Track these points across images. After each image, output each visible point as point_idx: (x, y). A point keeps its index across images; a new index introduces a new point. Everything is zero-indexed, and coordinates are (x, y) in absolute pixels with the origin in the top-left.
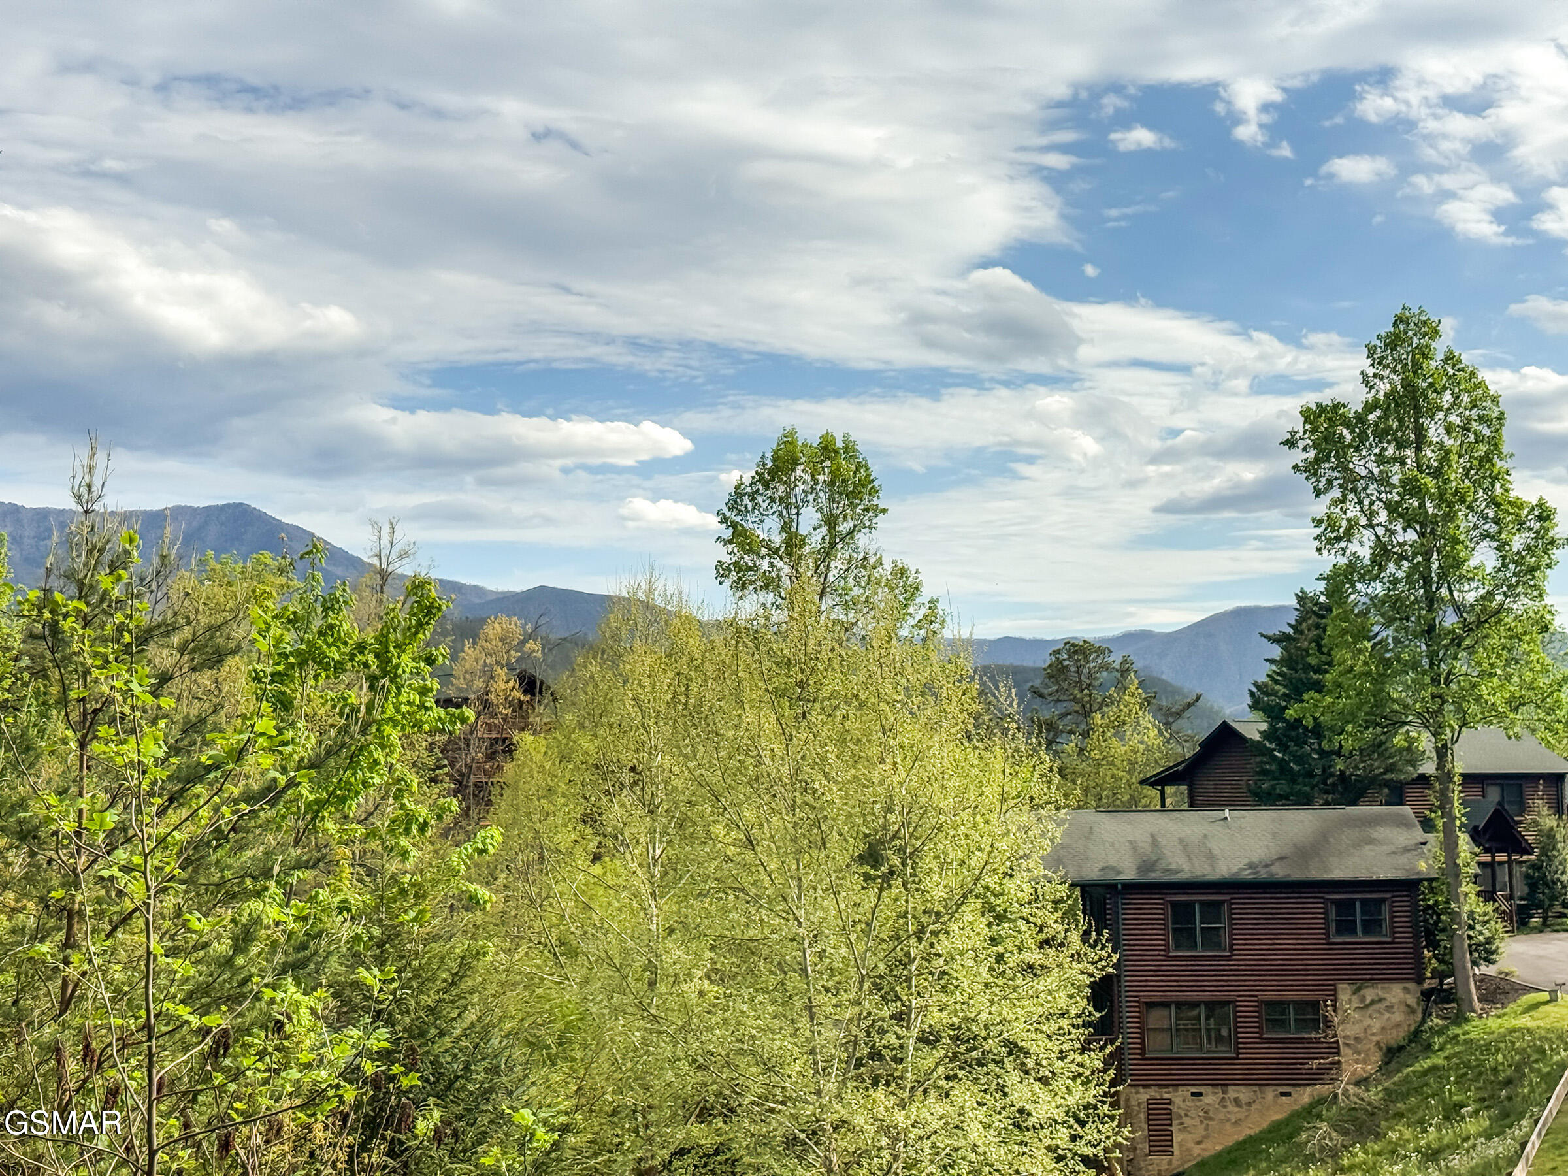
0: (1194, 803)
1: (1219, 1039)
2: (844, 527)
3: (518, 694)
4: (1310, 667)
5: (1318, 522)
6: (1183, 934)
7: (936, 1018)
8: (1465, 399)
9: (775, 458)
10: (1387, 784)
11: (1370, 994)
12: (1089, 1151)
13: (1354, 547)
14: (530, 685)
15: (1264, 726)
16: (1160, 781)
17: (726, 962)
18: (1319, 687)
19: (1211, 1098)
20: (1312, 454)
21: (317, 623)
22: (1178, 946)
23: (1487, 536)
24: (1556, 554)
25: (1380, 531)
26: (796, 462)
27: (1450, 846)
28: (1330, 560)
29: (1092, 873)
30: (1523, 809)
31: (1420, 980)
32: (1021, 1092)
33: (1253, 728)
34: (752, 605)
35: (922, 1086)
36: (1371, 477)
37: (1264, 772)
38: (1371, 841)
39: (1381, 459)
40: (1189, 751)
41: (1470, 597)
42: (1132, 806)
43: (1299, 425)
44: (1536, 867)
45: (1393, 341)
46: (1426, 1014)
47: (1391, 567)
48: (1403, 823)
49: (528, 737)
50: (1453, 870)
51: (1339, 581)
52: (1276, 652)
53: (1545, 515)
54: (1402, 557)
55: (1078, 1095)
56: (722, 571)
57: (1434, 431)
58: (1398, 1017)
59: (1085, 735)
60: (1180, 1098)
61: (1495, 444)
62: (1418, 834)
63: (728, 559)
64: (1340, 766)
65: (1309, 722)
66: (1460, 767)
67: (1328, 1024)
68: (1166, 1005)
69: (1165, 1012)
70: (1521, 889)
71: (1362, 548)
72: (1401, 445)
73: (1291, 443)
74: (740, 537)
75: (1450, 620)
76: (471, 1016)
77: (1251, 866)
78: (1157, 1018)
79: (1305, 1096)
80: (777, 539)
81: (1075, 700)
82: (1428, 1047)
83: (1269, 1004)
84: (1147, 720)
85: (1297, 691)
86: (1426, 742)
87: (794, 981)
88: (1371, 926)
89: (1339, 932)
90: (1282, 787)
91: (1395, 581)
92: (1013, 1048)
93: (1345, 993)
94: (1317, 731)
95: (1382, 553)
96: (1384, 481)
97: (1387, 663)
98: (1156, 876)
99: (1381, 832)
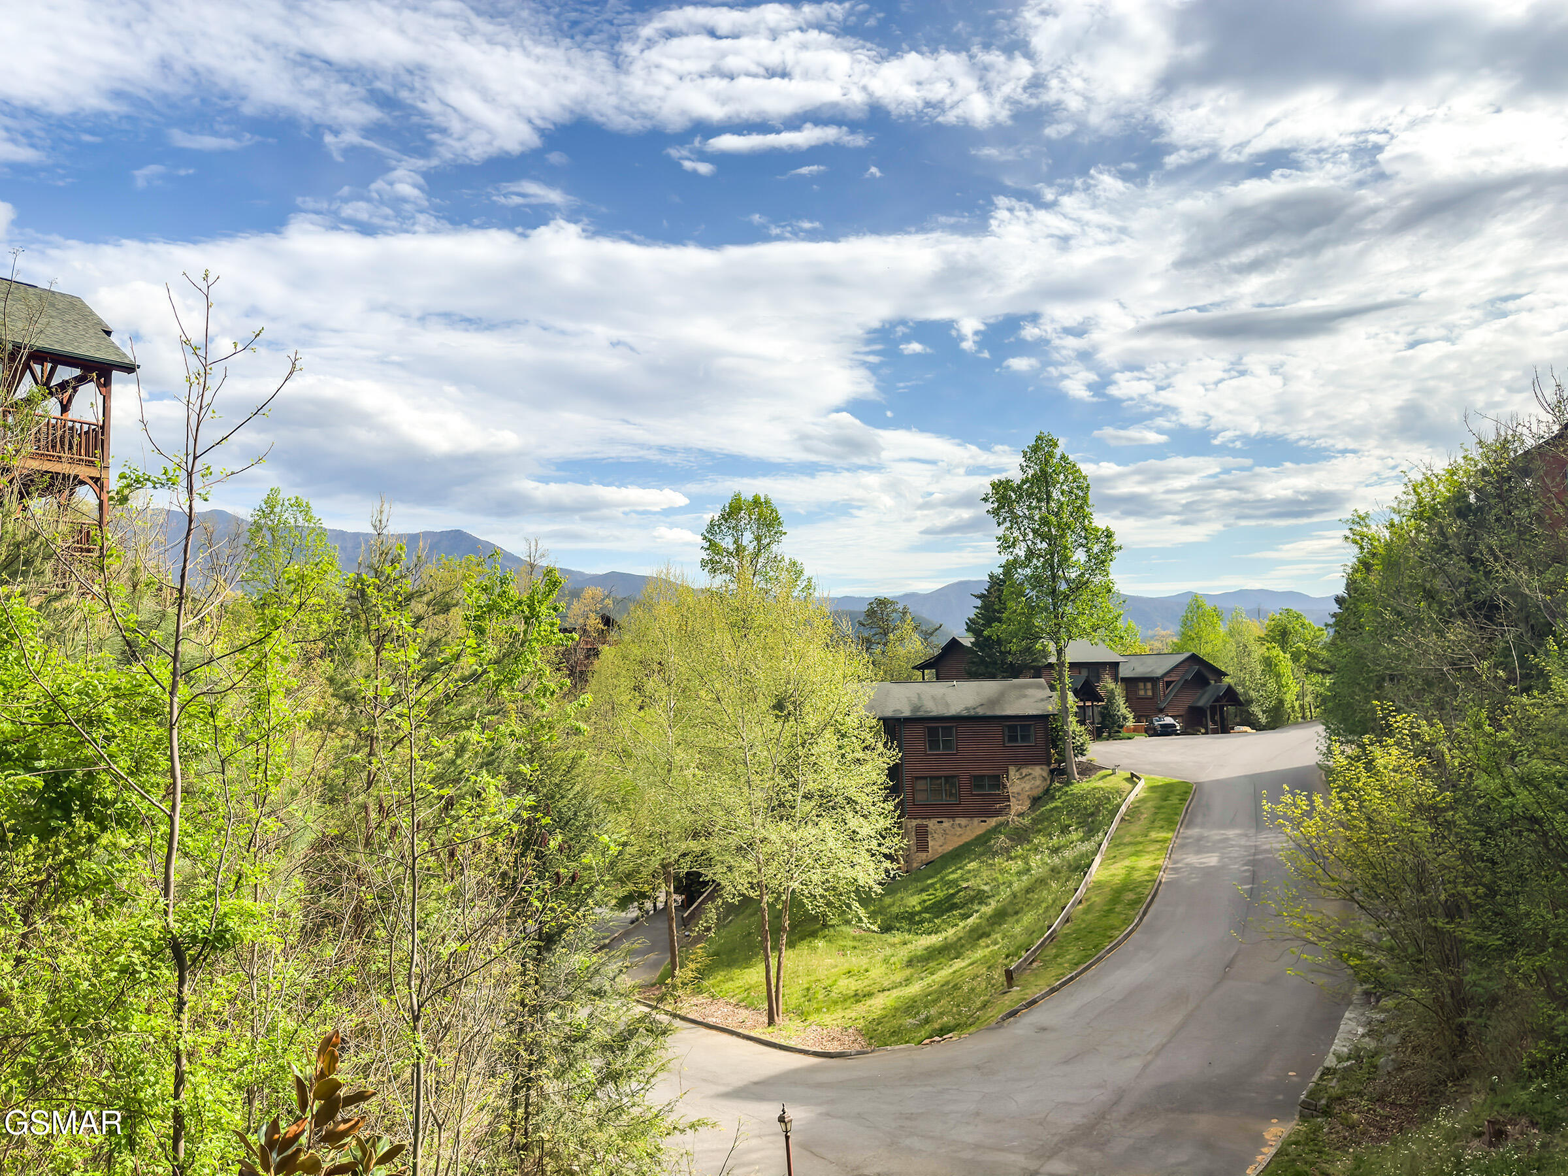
0: (939, 678)
1: (951, 794)
2: (765, 542)
3: (601, 626)
4: (995, 610)
5: (999, 539)
6: (934, 744)
7: (811, 786)
8: (1071, 478)
9: (730, 507)
10: (1033, 668)
11: (1025, 771)
12: (887, 851)
13: (1016, 551)
14: (607, 621)
15: (973, 640)
16: (922, 667)
17: (706, 760)
18: (1000, 620)
19: (947, 824)
20: (996, 505)
21: (497, 591)
22: (931, 749)
23: (1081, 545)
24: (1115, 554)
25: (1029, 543)
26: (741, 509)
27: (1063, 698)
28: (1005, 558)
29: (889, 713)
30: (1099, 679)
31: (1049, 764)
32: (854, 822)
33: (967, 640)
34: (719, 580)
35: (805, 820)
36: (1025, 516)
37: (973, 663)
38: (1025, 696)
39: (1029, 508)
40: (937, 652)
41: (1073, 576)
42: (908, 680)
43: (990, 490)
44: (1105, 708)
45: (1035, 449)
46: (1052, 781)
47: (1035, 561)
48: (1040, 687)
49: (606, 647)
50: (1065, 710)
51: (1009, 568)
52: (979, 603)
53: (1109, 535)
54: (1040, 556)
55: (882, 823)
56: (704, 564)
57: (1055, 494)
58: (1038, 782)
59: (885, 645)
60: (932, 824)
61: (1085, 499)
62: (1048, 692)
63: (706, 558)
64: (1010, 659)
65: (994, 637)
66: (1068, 659)
67: (1004, 786)
68: (925, 778)
69: (923, 782)
70: (1098, 719)
71: (1021, 551)
72: (1039, 501)
73: (985, 500)
74: (712, 546)
75: (1063, 587)
76: (577, 788)
77: (967, 709)
78: (921, 785)
79: (993, 822)
80: (732, 547)
81: (880, 627)
82: (1053, 798)
83: (976, 777)
84: (916, 637)
85: (989, 622)
86: (1052, 647)
87: (741, 769)
88: (1024, 738)
89: (1009, 741)
90: (982, 669)
91: (1037, 568)
92: (849, 800)
93: (1012, 771)
94: (999, 642)
95: (1030, 554)
96: (1031, 518)
97: (1033, 608)
98: (920, 714)
99: (1030, 692)
